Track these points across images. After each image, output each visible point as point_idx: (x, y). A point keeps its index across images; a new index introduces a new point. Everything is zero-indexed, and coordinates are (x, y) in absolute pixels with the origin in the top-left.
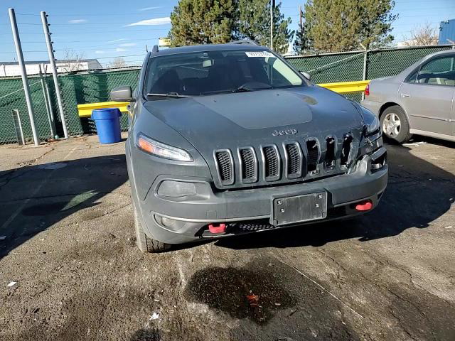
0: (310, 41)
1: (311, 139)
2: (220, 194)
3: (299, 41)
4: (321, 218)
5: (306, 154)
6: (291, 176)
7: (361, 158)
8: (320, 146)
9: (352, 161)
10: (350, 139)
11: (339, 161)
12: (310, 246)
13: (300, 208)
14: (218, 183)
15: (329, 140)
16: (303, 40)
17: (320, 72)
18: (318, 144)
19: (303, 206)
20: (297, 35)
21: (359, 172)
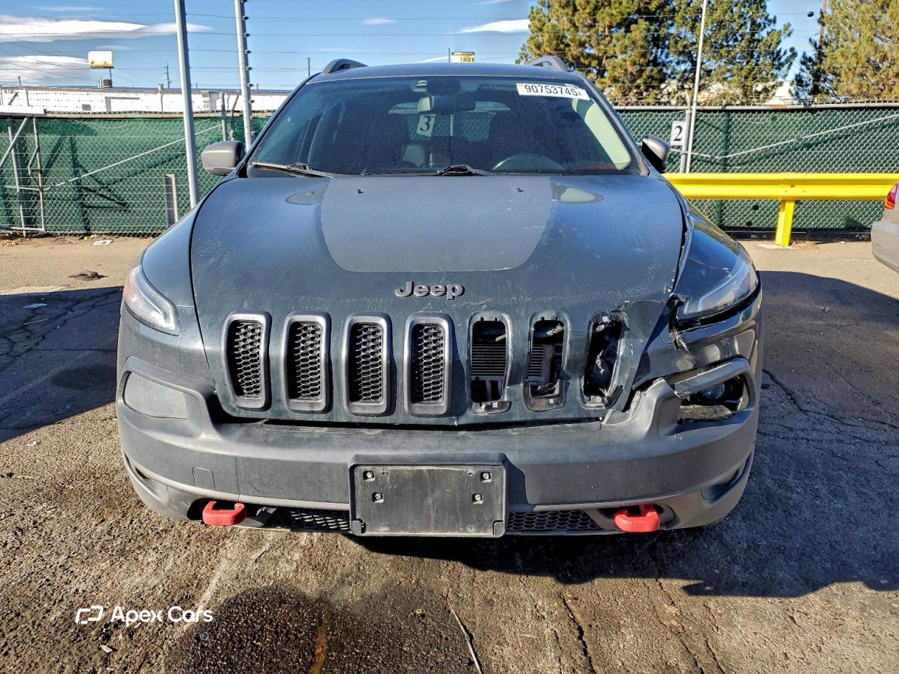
0: (830, 77)
1: (488, 317)
2: (233, 427)
3: (807, 76)
4: (489, 534)
5: (463, 356)
6: (418, 408)
7: (644, 387)
8: (515, 337)
9: (619, 390)
10: (616, 329)
11: (578, 384)
12: (549, 580)
13: (430, 501)
14: (227, 400)
15: (543, 325)
16: (817, 76)
17: (809, 146)
18: (509, 334)
19: (437, 493)
20: (803, 63)
21: (631, 425)
